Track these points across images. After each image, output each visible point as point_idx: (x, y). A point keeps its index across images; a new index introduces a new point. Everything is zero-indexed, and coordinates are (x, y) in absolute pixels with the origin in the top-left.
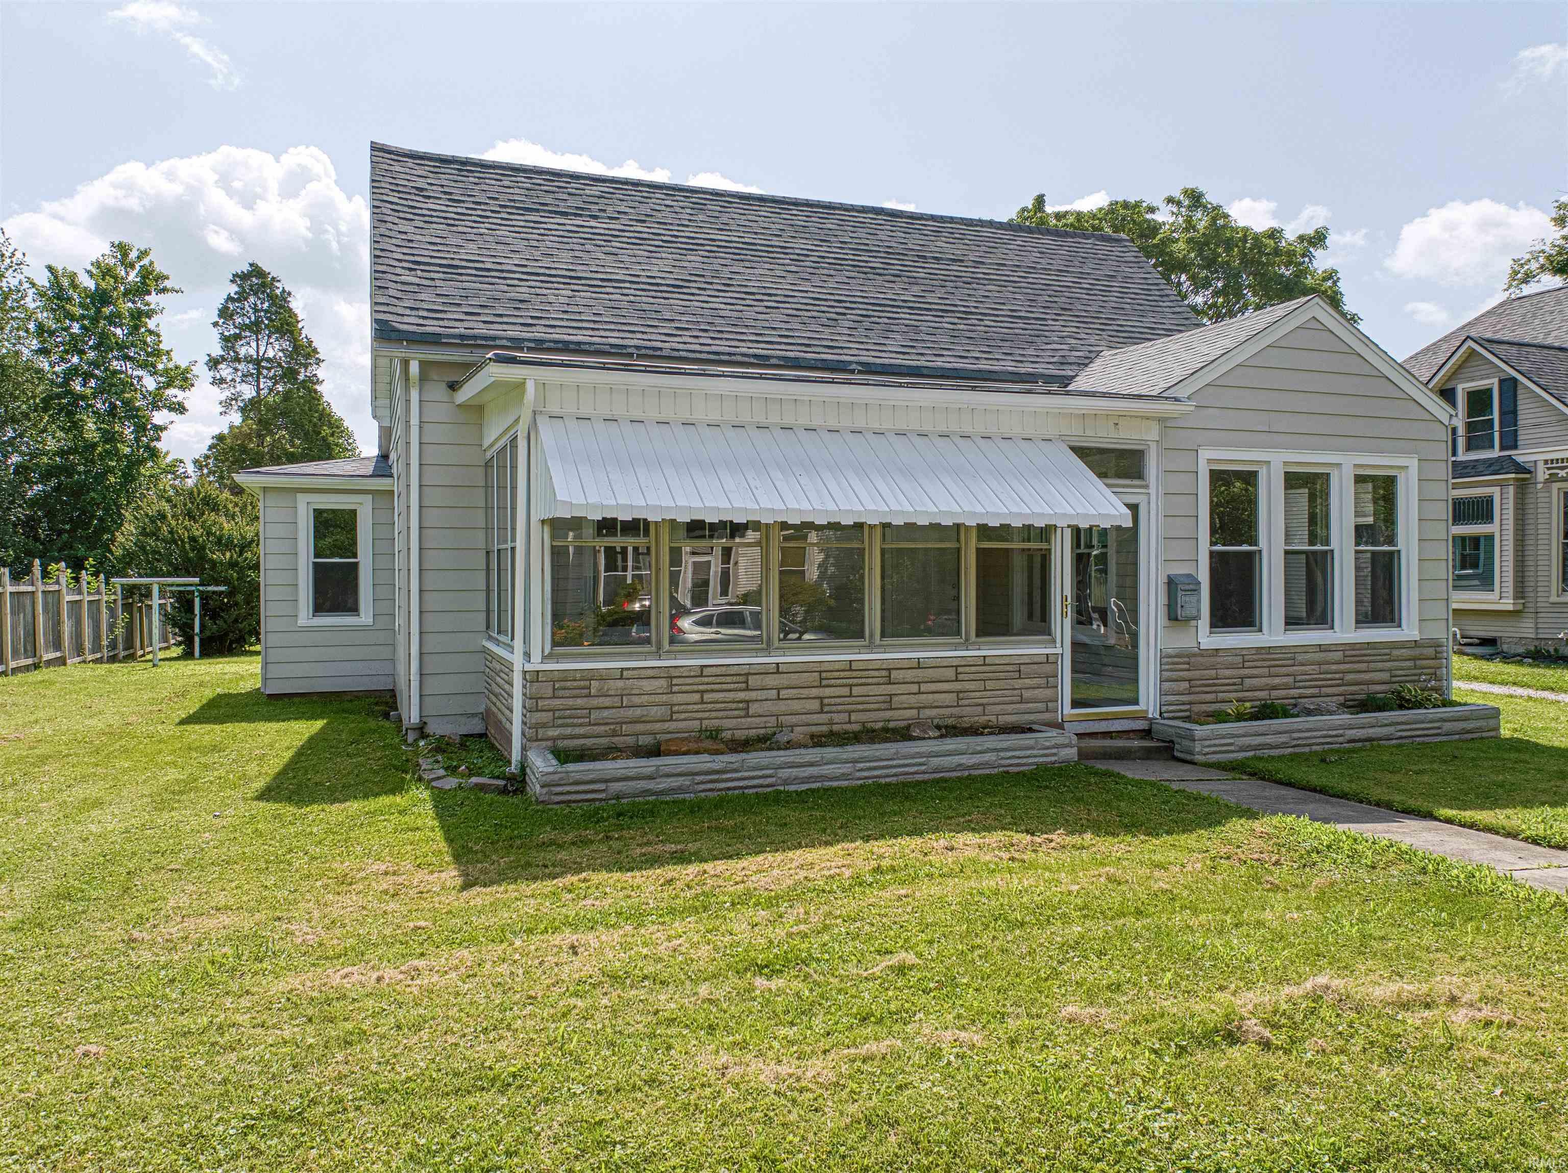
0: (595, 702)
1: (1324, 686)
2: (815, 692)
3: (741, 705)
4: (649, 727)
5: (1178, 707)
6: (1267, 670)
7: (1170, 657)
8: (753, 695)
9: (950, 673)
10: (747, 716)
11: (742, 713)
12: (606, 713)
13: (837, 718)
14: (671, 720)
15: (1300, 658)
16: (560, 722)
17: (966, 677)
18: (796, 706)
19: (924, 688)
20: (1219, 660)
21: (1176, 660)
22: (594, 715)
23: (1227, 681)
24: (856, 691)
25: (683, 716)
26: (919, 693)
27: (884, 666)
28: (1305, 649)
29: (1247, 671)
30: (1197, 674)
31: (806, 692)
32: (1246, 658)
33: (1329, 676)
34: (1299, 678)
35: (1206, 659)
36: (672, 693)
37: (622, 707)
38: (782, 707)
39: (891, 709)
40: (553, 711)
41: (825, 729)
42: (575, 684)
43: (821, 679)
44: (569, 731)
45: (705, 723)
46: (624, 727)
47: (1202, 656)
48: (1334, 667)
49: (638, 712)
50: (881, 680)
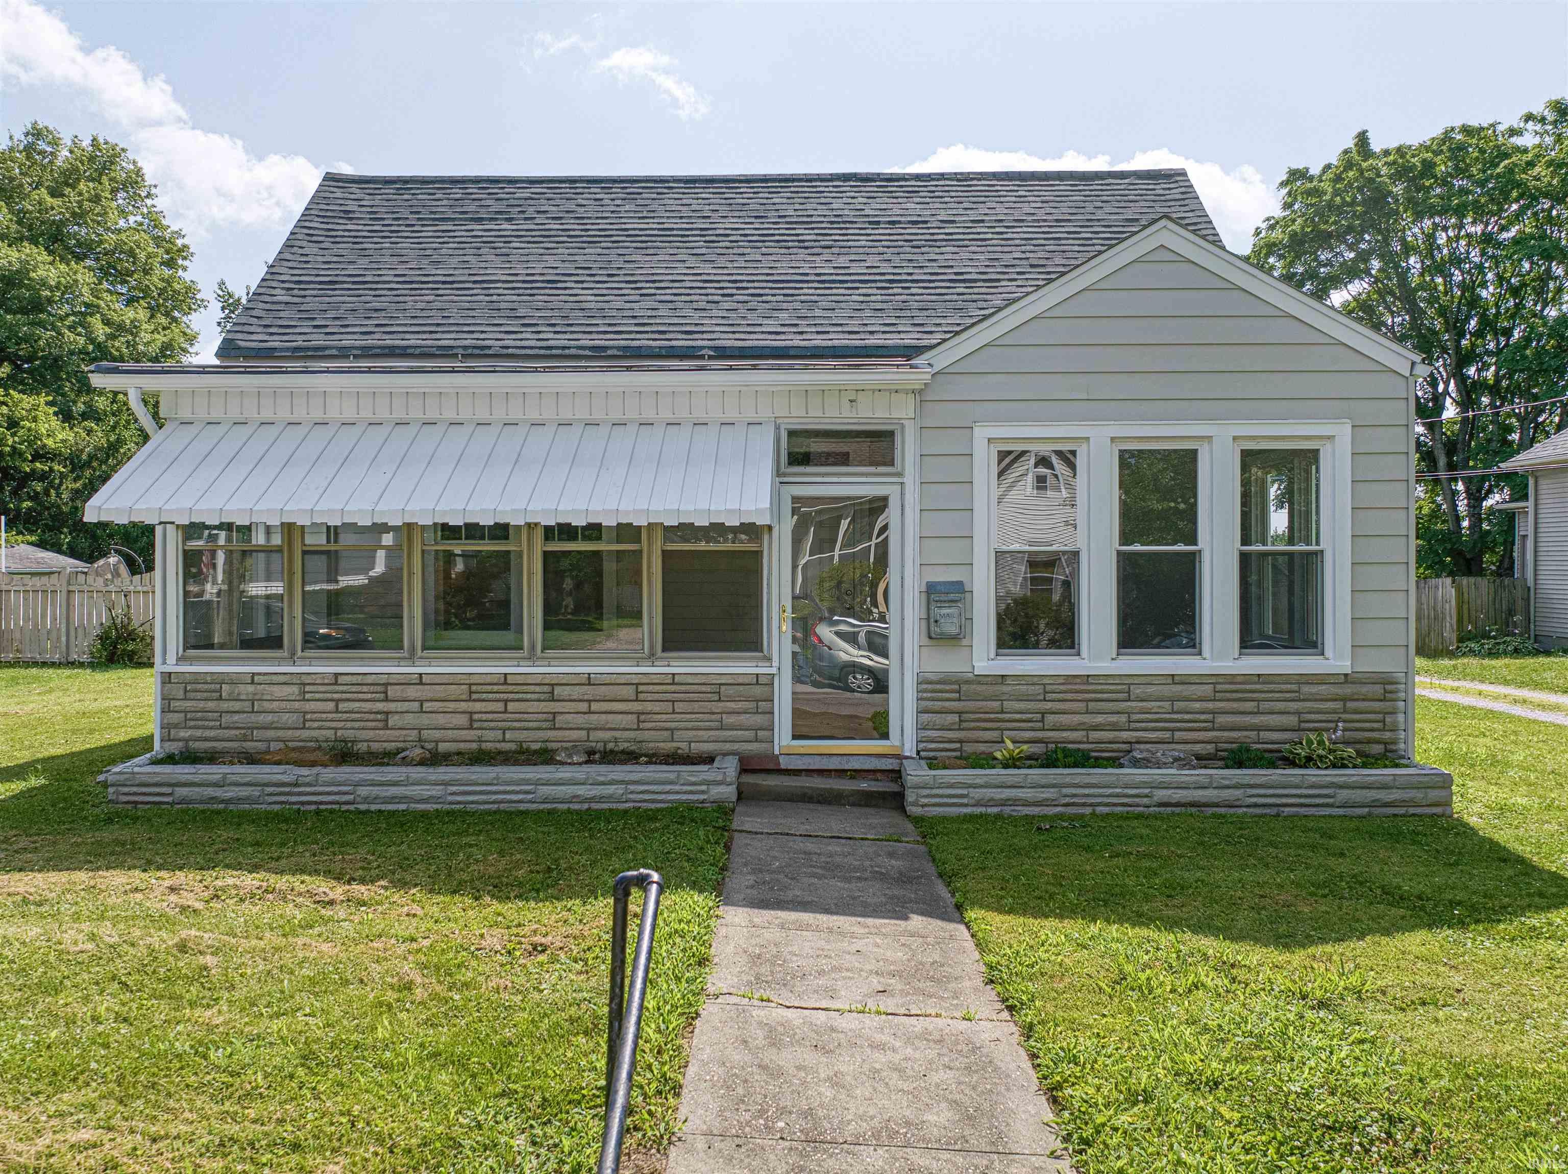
0: (225, 706)
1: (1180, 730)
2: (463, 706)
3: (379, 716)
4: (280, 733)
5: (941, 746)
6: (1083, 705)
7: (931, 683)
8: (392, 706)
9: (629, 692)
10: (386, 728)
11: (380, 725)
12: (236, 717)
13: (490, 735)
14: (304, 728)
15: (1137, 691)
16: (192, 723)
17: (650, 697)
18: (441, 719)
19: (595, 707)
20: (1005, 689)
21: (938, 687)
22: (226, 719)
23: (1018, 716)
24: (511, 706)
25: (316, 724)
26: (590, 712)
27: (547, 681)
28: (1148, 679)
29: (1049, 705)
30: (970, 705)
31: (452, 706)
32: (1048, 688)
33: (1187, 717)
34: (1135, 717)
35: (984, 687)
36: (304, 700)
37: (253, 712)
38: (425, 720)
39: (555, 729)
40: (186, 712)
41: (474, 746)
42: (206, 686)
43: (471, 692)
44: (198, 733)
45: (339, 733)
46: (255, 732)
47: (979, 683)
48: (1197, 705)
49: (269, 718)
50: (543, 697)
